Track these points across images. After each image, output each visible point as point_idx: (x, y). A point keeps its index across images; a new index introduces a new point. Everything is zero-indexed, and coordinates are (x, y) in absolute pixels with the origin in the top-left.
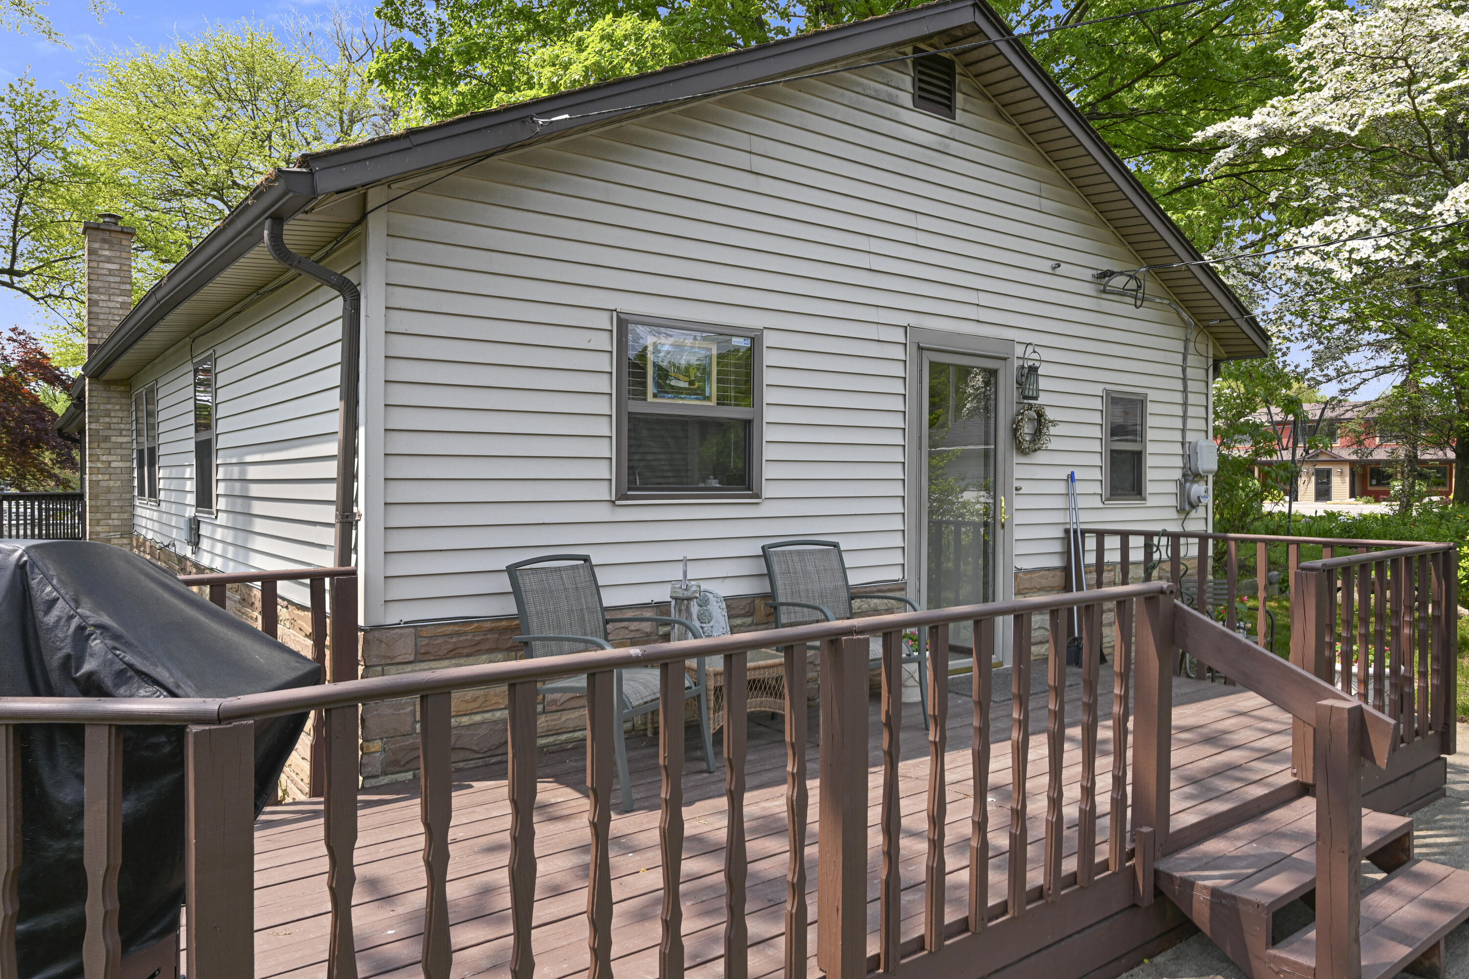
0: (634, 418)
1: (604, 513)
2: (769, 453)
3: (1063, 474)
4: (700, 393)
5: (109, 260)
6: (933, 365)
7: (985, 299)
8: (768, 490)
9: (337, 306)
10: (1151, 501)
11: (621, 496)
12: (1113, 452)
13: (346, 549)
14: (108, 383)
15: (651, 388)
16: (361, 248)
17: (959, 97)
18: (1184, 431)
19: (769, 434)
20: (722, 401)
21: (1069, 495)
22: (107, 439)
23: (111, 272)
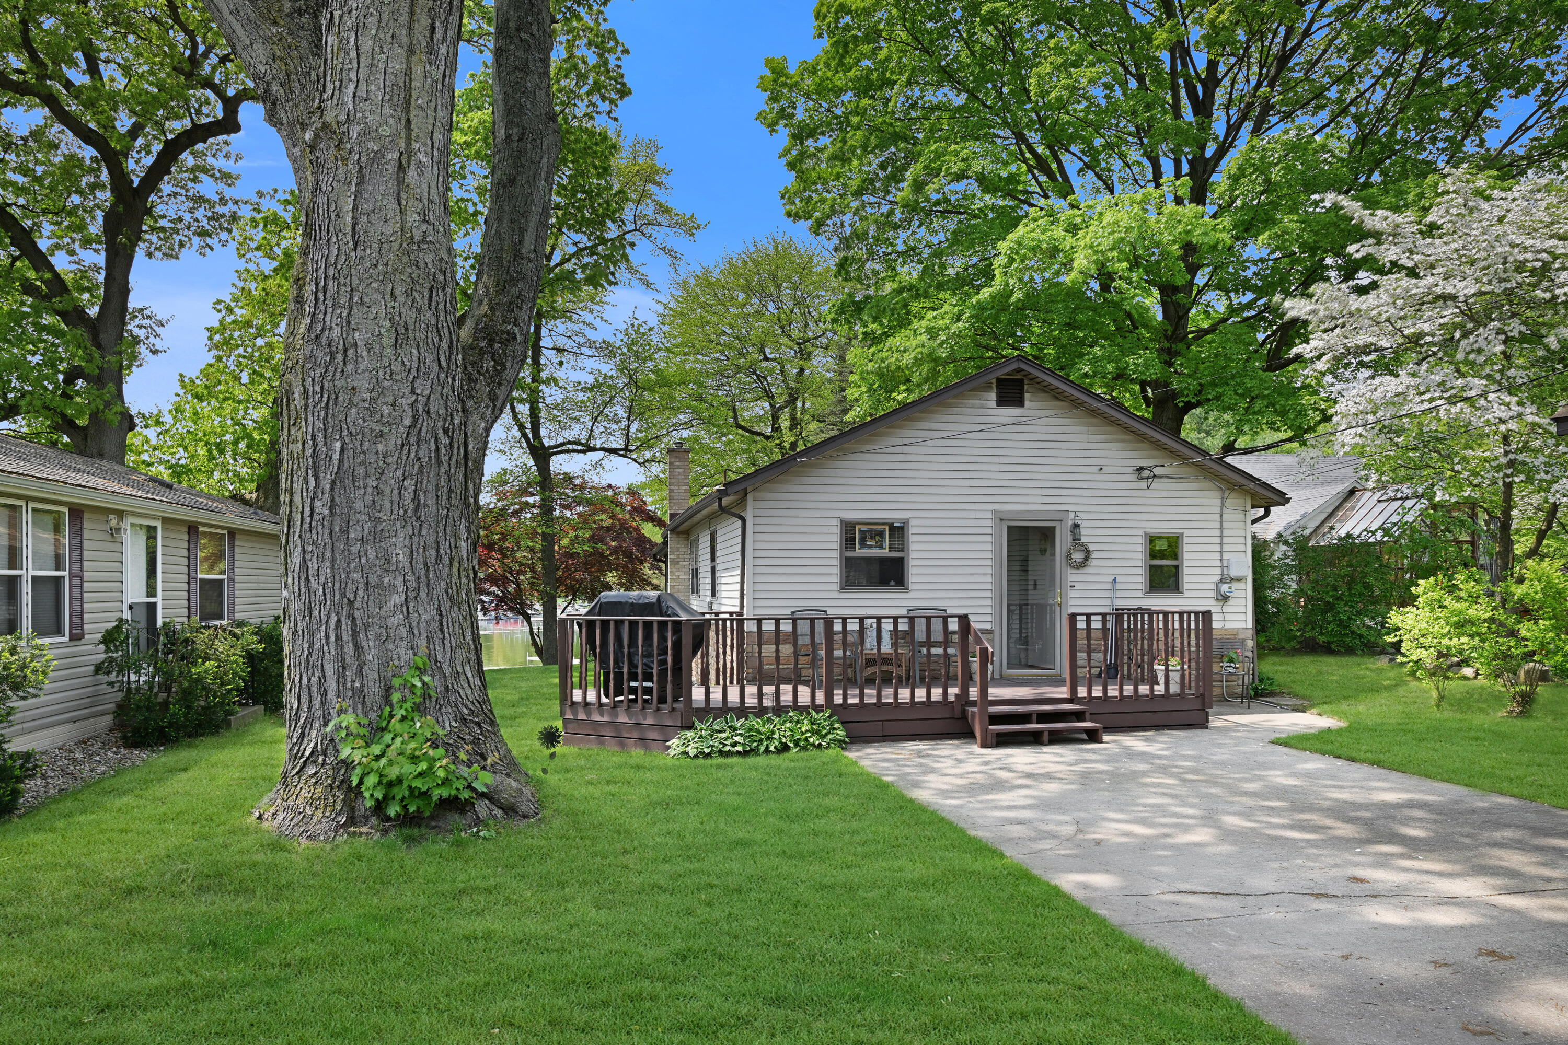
0: (848, 559)
1: (836, 595)
2: (912, 570)
3: (1111, 579)
4: (881, 547)
5: (679, 467)
6: (1009, 527)
7: (1045, 492)
8: (912, 587)
9: (739, 523)
10: (1187, 594)
11: (842, 588)
12: (1151, 567)
13: (742, 607)
14: (679, 533)
15: (857, 546)
16: (745, 506)
17: (1027, 396)
18: (1221, 552)
19: (912, 563)
20: (891, 548)
21: (1113, 590)
22: (678, 563)
23: (680, 474)
